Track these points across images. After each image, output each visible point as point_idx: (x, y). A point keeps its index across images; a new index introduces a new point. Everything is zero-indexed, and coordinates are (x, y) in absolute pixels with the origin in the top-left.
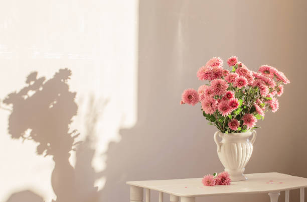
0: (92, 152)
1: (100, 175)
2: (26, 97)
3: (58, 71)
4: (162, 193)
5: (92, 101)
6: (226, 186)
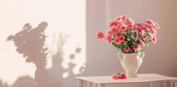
0: (61, 60)
1: (66, 71)
2: (28, 31)
3: (40, 23)
4: (91, 83)
5: (61, 35)
6: (124, 79)
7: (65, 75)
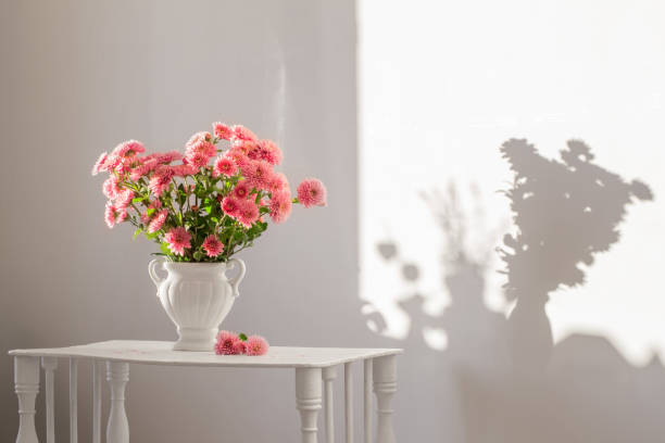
7: (437, 339)
